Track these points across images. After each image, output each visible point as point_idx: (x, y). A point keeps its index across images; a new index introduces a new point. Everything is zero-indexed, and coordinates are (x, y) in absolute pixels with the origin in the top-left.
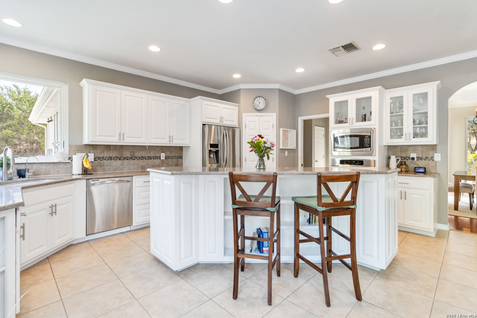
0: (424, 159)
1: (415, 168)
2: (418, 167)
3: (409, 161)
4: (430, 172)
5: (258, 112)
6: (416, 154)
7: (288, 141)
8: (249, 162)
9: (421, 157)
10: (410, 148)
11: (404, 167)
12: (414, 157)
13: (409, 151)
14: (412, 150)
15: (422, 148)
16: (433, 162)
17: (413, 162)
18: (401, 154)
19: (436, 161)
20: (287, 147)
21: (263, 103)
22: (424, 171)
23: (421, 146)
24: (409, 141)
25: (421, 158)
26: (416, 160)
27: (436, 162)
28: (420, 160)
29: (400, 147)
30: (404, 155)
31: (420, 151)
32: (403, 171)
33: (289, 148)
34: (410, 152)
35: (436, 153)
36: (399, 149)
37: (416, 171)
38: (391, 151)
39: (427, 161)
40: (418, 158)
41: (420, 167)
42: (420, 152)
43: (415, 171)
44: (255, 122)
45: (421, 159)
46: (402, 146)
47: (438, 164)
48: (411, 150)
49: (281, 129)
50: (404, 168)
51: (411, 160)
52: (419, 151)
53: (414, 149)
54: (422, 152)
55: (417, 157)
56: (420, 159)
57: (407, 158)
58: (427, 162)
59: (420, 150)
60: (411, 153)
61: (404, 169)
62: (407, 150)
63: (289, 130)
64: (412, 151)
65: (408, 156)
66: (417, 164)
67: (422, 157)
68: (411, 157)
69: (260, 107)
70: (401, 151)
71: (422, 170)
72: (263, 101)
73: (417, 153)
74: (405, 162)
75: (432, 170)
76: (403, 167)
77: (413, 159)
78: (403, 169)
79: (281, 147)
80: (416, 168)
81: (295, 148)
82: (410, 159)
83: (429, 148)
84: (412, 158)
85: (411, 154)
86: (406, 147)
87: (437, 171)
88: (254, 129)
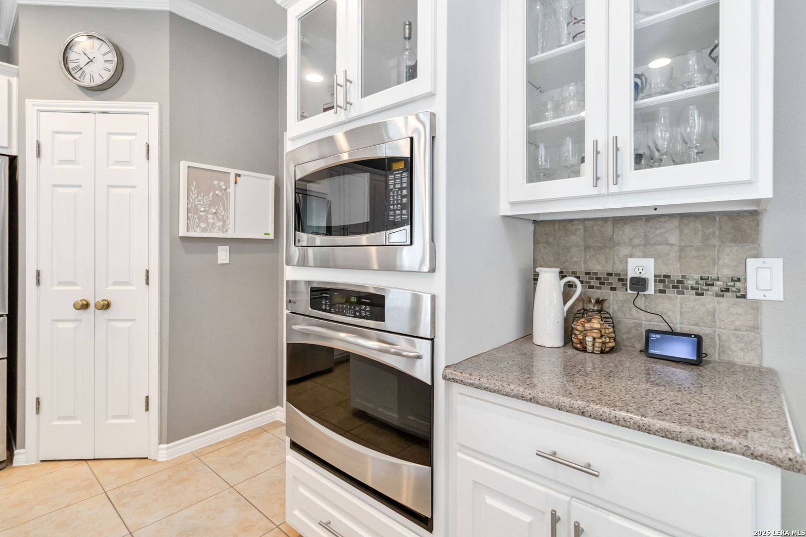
0: (692, 288)
1: (649, 332)
2: (667, 329)
3: (620, 295)
4: (725, 358)
5: (89, 96)
6: (652, 260)
7: (226, 209)
8: (56, 288)
9: (676, 275)
10: (627, 232)
11: (592, 329)
12: (643, 276)
13: (619, 244)
14: (637, 241)
15: (681, 231)
16: (740, 308)
17: (641, 302)
18: (585, 261)
19: (754, 301)
20: (224, 228)
21: (106, 62)
22: (694, 357)
23: (676, 222)
24: (614, 189)
25: (679, 282)
26: (651, 290)
27: (756, 305)
28: (671, 293)
29: (581, 227)
30: (599, 267)
31: (672, 245)
32: (590, 348)
33: (230, 234)
34: (625, 251)
35: (757, 256)
36: (576, 238)
37: (651, 351)
38: (548, 243)
39: (709, 300)
40: (661, 279)
41: (673, 333)
42: (674, 254)
43: (645, 351)
44: (76, 137)
45: (679, 285)
46: (589, 224)
47: (767, 320)
48: (631, 240)
49: (184, 165)
50: (596, 334)
51: (629, 291)
52: (668, 244)
53: (646, 236)
54: (682, 249)
55: (656, 276)
56: (674, 287)
57: (613, 280)
58: (710, 307)
59: (673, 238)
60: (631, 256)
61: (594, 339)
62: (611, 239)
63: (233, 172)
64: (634, 247)
65: (618, 268)
66: (658, 310)
67: (684, 277)
68: (631, 274)
69: (92, 77)
70: (587, 248)
71: (683, 350)
72: (104, 55)
73: (657, 257)
74: (599, 302)
75: (733, 347)
76: (587, 325)
77: (639, 284)
78: (589, 340)
79: (183, 232)
80: (653, 336)
81: (271, 237)
82: (626, 285)
83: (720, 227)
84: (632, 279)
85: (629, 260)
86: (609, 226)
87: (761, 357)
88: (73, 162)
